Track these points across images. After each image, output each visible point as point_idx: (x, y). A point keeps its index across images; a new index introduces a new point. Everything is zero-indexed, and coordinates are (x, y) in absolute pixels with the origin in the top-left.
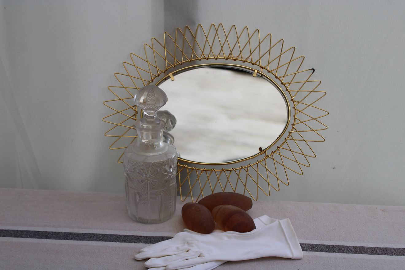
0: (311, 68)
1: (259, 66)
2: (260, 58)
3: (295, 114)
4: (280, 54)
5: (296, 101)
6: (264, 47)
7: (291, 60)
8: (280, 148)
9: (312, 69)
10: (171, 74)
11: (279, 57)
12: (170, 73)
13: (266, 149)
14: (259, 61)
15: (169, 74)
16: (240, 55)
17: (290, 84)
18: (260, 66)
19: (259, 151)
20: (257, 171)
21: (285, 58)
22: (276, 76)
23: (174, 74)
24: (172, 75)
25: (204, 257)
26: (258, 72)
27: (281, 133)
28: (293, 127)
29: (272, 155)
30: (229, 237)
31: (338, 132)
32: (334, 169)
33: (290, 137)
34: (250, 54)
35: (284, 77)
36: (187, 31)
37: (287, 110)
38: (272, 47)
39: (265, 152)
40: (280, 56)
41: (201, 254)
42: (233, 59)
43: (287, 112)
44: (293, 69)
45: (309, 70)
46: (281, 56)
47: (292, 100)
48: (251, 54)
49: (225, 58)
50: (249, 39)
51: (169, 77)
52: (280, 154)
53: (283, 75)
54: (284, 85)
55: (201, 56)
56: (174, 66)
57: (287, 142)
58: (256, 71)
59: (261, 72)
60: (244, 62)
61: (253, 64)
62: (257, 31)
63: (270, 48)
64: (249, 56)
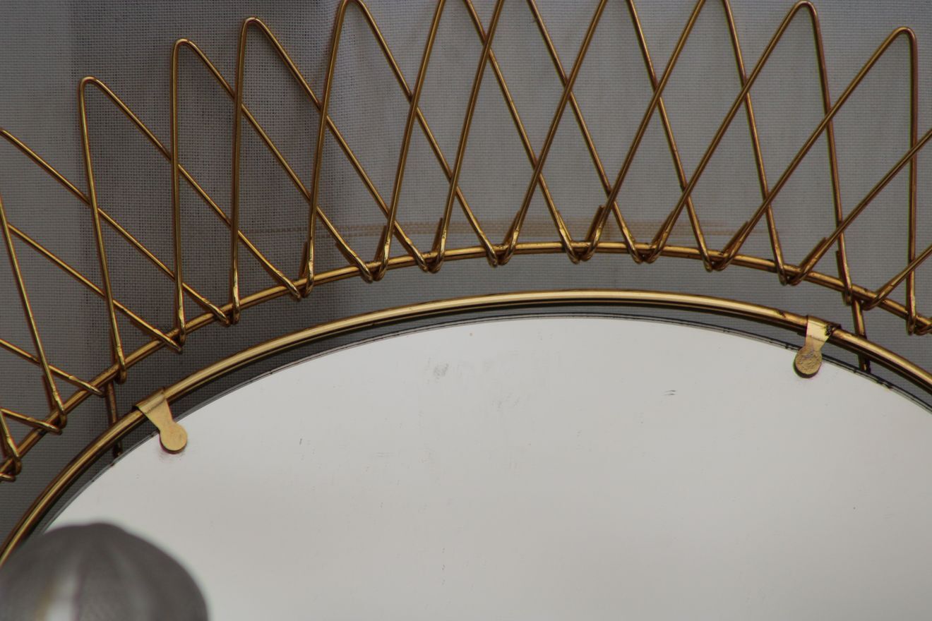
1: (836, 287)
2: (841, 224)
6: (868, 139)
10: (158, 398)
12: (147, 397)
14: (835, 247)
15: (144, 408)
18: (845, 291)
23: (180, 406)
24: (165, 408)
26: (833, 340)
34: (760, 201)
36: (256, 55)
42: (628, 249)
48: (768, 197)
49: (564, 248)
50: (746, 83)
51: (144, 429)
55: (376, 244)
56: (176, 338)
58: (816, 331)
59: (857, 334)
60: (717, 264)
61: (791, 279)
62: (803, 20)
63: (916, 145)
64: (748, 217)
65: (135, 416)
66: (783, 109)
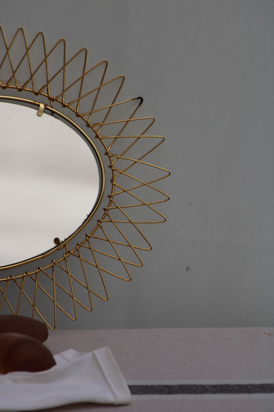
0: (137, 97)
1: (47, 96)
2: (48, 82)
3: (113, 177)
4: (81, 75)
5: (113, 156)
6: (54, 64)
7: (101, 83)
8: (90, 237)
9: (139, 98)
13: (66, 240)
14: (47, 87)
16: (13, 79)
17: (102, 125)
18: (49, 97)
19: (54, 245)
20: (53, 280)
21: (92, 82)
22: (76, 113)
26: (46, 108)
27: (90, 211)
28: (110, 200)
29: (77, 249)
31: (190, 204)
33: (107, 218)
34: (30, 76)
35: (90, 113)
37: (99, 171)
38: (68, 63)
39: (65, 246)
40: (82, 78)
42: (1, 86)
43: (100, 175)
44: (105, 101)
45: (133, 99)
46: (85, 77)
47: (107, 154)
48: (32, 75)
50: (28, 49)
52: (90, 248)
53: (90, 111)
54: (92, 128)
58: (42, 106)
59: (51, 107)
60: (20, 90)
61: (37, 94)
62: (40, 37)
63: (65, 65)
64: (28, 80)
66: (36, 56)
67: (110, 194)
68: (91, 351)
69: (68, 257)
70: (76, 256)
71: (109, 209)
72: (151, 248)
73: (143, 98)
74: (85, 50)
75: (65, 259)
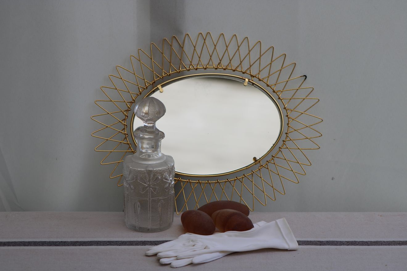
0: (303, 75)
2: (251, 66)
3: (288, 122)
4: (270, 62)
5: (288, 109)
6: (254, 55)
7: (282, 67)
8: (274, 157)
9: (304, 76)
10: (160, 85)
11: (270, 65)
12: (158, 85)
13: (260, 158)
14: (250, 69)
15: (158, 86)
16: (230, 64)
17: (282, 92)
18: (251, 75)
19: (253, 161)
20: (252, 182)
21: (276, 66)
22: (267, 84)
23: (163, 86)
24: (161, 87)
25: (209, 248)
26: (249, 81)
27: (275, 142)
28: (287, 136)
29: (267, 164)
30: (230, 236)
31: (334, 139)
32: (332, 179)
33: (285, 147)
34: (240, 63)
35: (275, 85)
36: (174, 41)
37: (280, 118)
39: (259, 162)
40: (271, 63)
41: (207, 246)
42: (222, 68)
43: (280, 121)
44: (284, 77)
45: (301, 77)
46: (272, 63)
47: (285, 108)
48: (241, 62)
49: (214, 68)
50: (239, 47)
51: (158, 89)
52: (274, 164)
53: (275, 83)
54: (276, 93)
55: (189, 66)
56: (162, 77)
57: (281, 151)
58: (247, 80)
59: (252, 81)
60: (234, 71)
61: (244, 73)
62: (246, 39)
63: (261, 56)
64: (238, 65)
65: (156, 87)
66: (244, 51)
67: (286, 132)
68: (275, 220)
69: (261, 168)
70: (266, 168)
71: (286, 141)
72: (311, 164)
73: (307, 76)
74: (272, 47)
75: (259, 169)
